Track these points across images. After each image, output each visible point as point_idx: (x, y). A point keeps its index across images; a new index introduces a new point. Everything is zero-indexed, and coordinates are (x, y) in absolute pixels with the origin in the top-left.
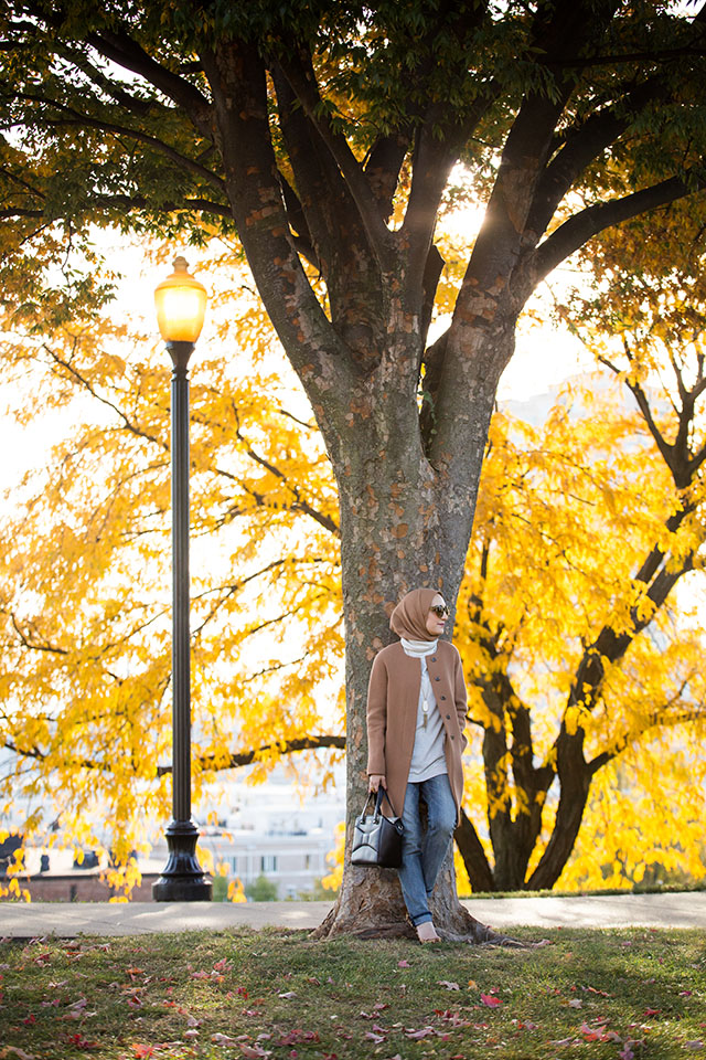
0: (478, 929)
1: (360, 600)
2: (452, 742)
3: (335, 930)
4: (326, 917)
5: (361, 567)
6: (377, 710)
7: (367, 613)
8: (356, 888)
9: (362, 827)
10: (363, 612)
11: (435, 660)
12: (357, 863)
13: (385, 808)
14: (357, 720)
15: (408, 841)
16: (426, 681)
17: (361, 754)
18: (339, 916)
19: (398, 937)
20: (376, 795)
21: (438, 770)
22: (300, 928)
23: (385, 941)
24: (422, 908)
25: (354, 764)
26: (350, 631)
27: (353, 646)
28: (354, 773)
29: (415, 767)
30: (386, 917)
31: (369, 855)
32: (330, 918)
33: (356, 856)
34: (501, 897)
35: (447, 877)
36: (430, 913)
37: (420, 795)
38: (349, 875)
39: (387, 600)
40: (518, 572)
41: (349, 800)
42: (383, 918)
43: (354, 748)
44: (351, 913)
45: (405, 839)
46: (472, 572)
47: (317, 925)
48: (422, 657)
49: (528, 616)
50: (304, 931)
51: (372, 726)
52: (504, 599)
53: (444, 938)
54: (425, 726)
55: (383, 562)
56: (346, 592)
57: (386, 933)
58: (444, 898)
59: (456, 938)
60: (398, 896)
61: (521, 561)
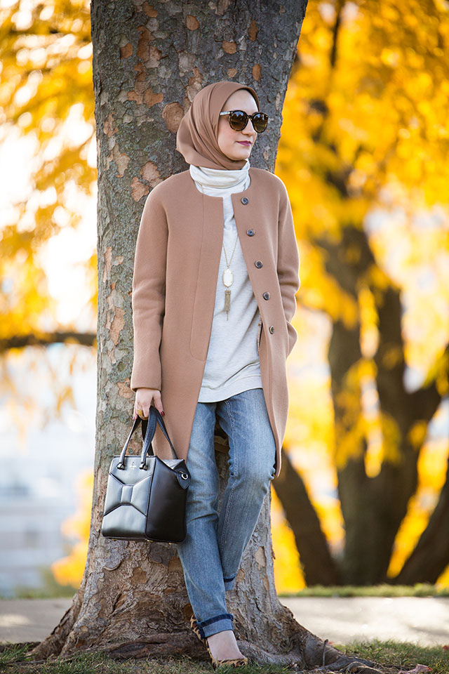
0: (309, 644)
1: (122, 99)
2: (270, 337)
3: (73, 643)
4: (58, 623)
5: (124, 43)
6: (150, 282)
7: (135, 122)
8: (109, 574)
9: (122, 475)
10: (127, 119)
11: (245, 202)
12: (112, 534)
13: (160, 444)
14: (115, 300)
15: (196, 498)
16: (231, 236)
17: (120, 355)
18: (80, 621)
19: (177, 657)
20: (145, 422)
21: (247, 382)
22: (14, 641)
23: (154, 663)
24: (217, 607)
25: (109, 370)
26: (105, 152)
27: (111, 176)
28: (110, 385)
29: (209, 377)
30: (157, 621)
31: (132, 520)
32: (65, 624)
33: (110, 522)
34: (350, 596)
35: (259, 557)
36: (229, 617)
37: (217, 423)
38: (98, 552)
39: (167, 101)
40: (391, 57)
41: (100, 428)
42: (153, 624)
43: (110, 345)
44: (100, 617)
45: (191, 494)
46: (313, 58)
47: (41, 635)
48: (226, 195)
49: (404, 134)
50: (20, 646)
51: (143, 309)
52: (366, 103)
53: (252, 659)
54: (227, 310)
55: (161, 36)
56: (100, 84)
57: (157, 649)
58: (253, 592)
59: (272, 659)
60: (178, 588)
61: (395, 39)
